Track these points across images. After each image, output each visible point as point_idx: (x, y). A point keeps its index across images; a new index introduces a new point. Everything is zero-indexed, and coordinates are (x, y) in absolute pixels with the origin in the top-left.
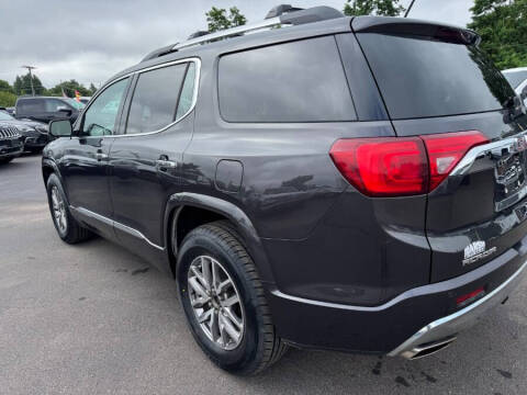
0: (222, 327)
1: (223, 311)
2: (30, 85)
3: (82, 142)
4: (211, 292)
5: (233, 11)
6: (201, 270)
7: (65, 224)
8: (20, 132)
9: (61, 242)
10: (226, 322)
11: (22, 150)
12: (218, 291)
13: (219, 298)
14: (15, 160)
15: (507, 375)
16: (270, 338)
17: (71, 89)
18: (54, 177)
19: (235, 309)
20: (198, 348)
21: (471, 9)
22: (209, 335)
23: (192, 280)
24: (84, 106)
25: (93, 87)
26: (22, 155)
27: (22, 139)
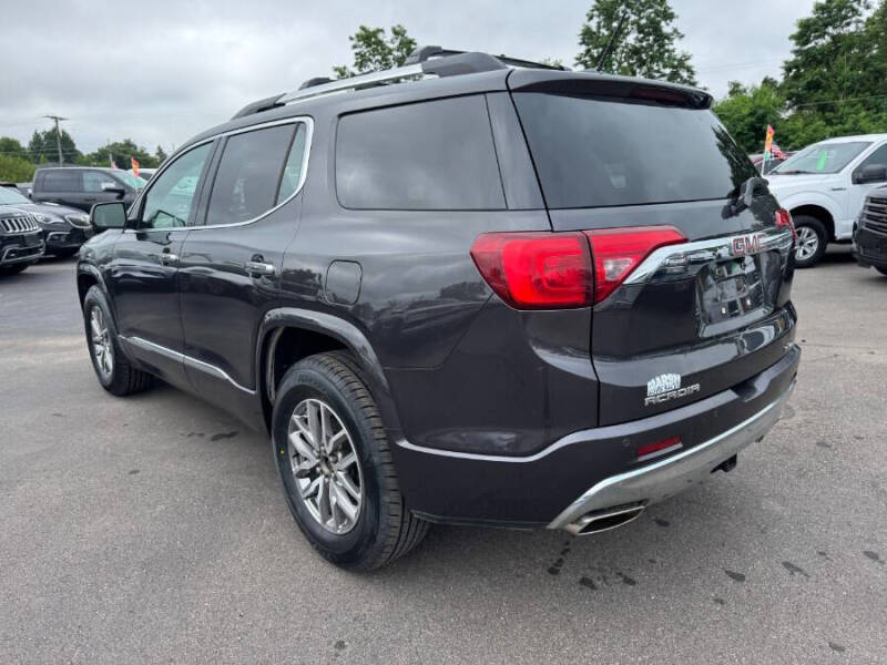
0: (333, 500)
1: (336, 479)
2: (56, 147)
3: (141, 237)
4: (319, 452)
5: (396, 33)
6: (306, 420)
7: (111, 366)
8: (40, 224)
9: (103, 392)
10: (339, 493)
11: (42, 253)
12: (329, 450)
13: (331, 459)
14: (30, 269)
15: (739, 578)
16: (397, 510)
17: (124, 155)
18: (95, 293)
19: (351, 472)
20: (302, 537)
21: (792, 37)
22: (316, 514)
23: (294, 437)
24: (144, 183)
25: (160, 152)
26: (41, 262)
27: (43, 234)
